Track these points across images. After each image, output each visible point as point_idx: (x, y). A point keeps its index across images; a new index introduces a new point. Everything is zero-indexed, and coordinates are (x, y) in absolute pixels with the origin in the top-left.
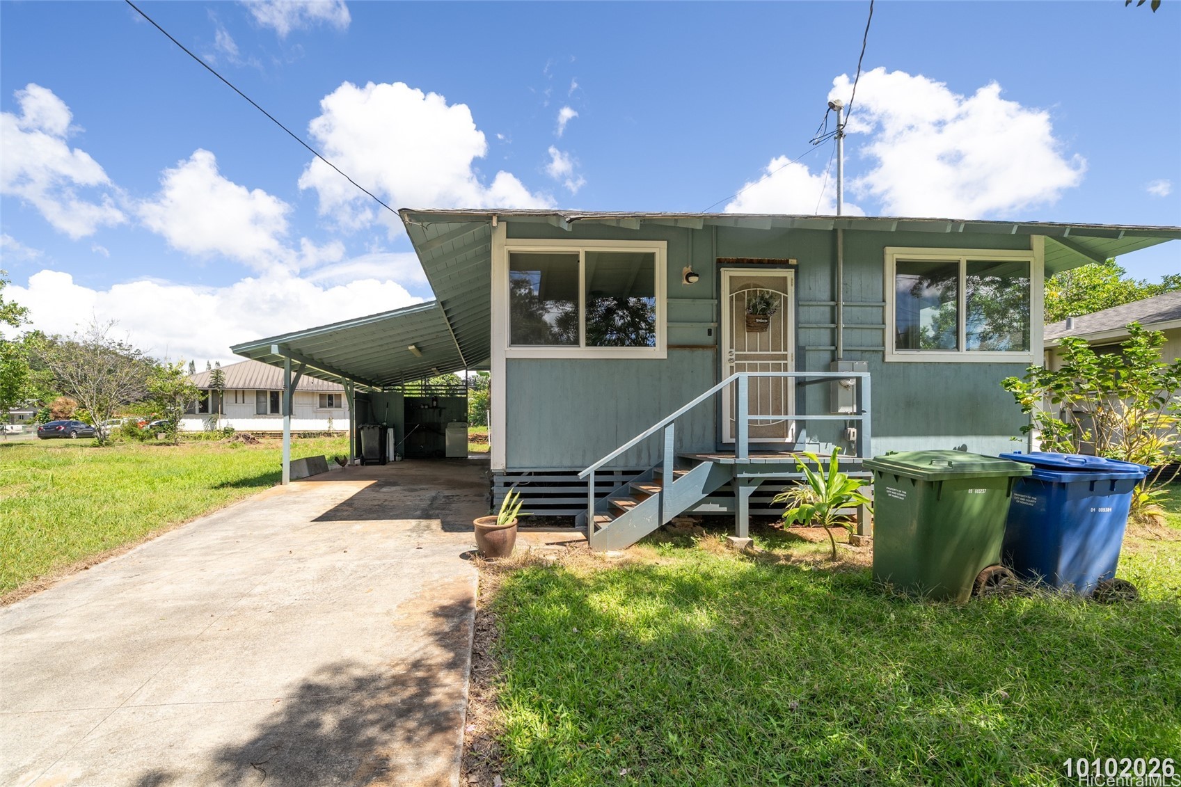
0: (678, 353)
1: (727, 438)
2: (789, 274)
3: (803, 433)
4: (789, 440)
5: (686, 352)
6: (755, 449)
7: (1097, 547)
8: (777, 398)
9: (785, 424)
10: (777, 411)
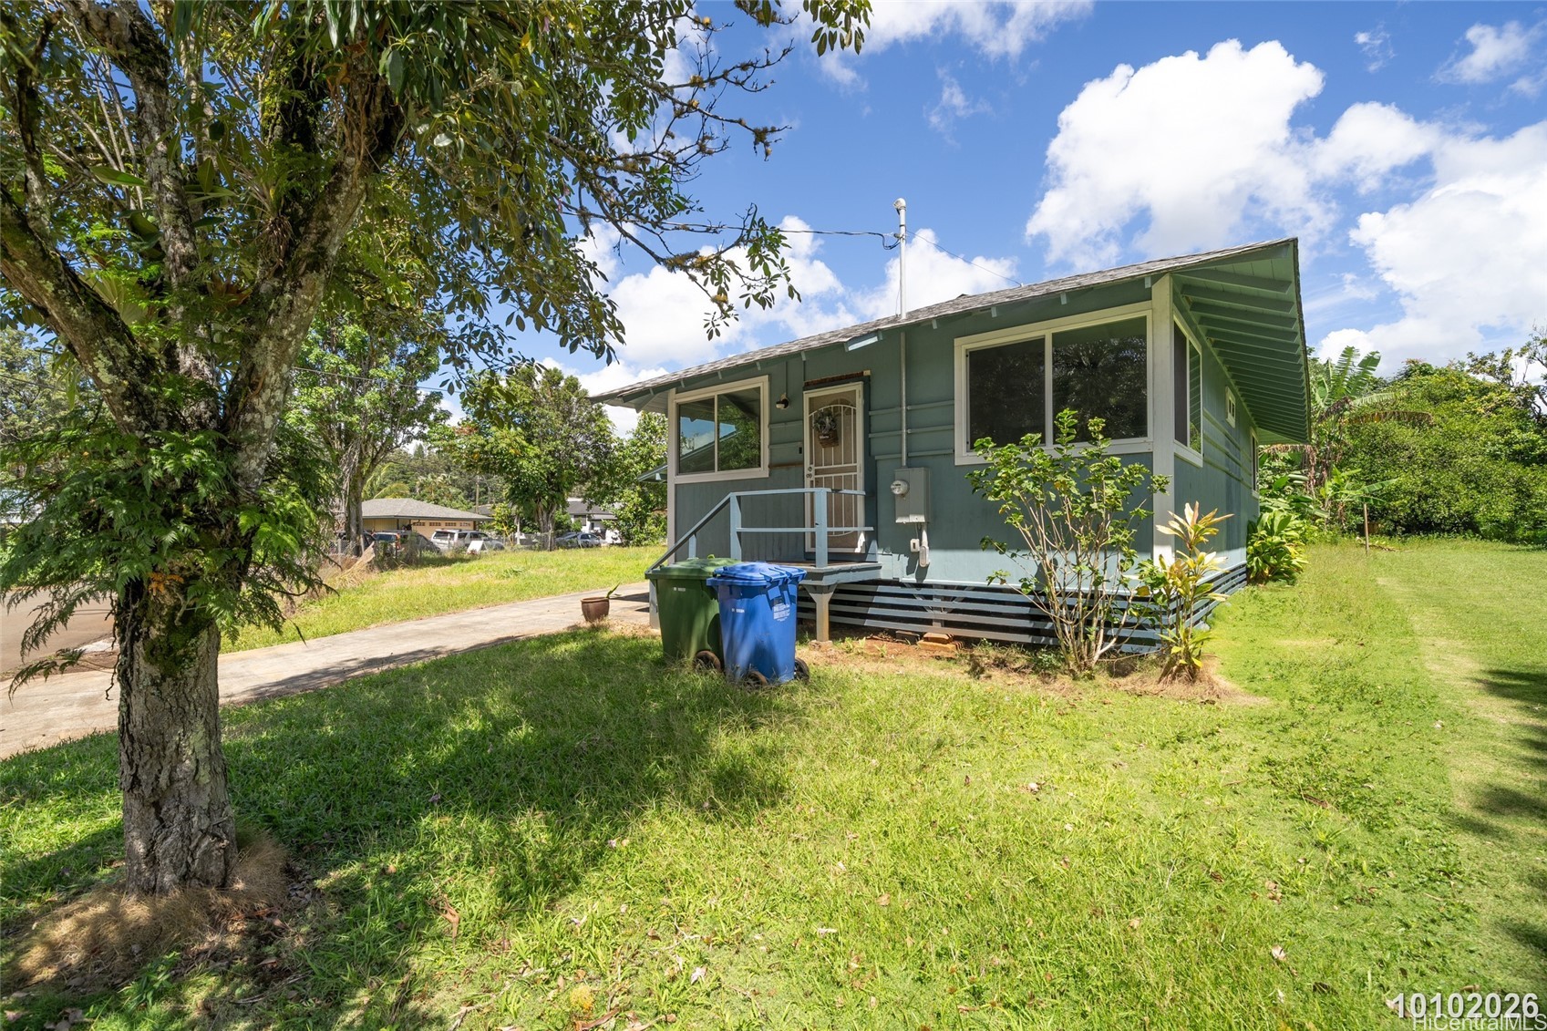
0: (778, 471)
1: (808, 548)
2: (857, 387)
3: (874, 544)
4: (858, 550)
5: (784, 470)
6: (833, 558)
7: (739, 641)
8: (848, 509)
9: (855, 535)
10: (849, 524)
